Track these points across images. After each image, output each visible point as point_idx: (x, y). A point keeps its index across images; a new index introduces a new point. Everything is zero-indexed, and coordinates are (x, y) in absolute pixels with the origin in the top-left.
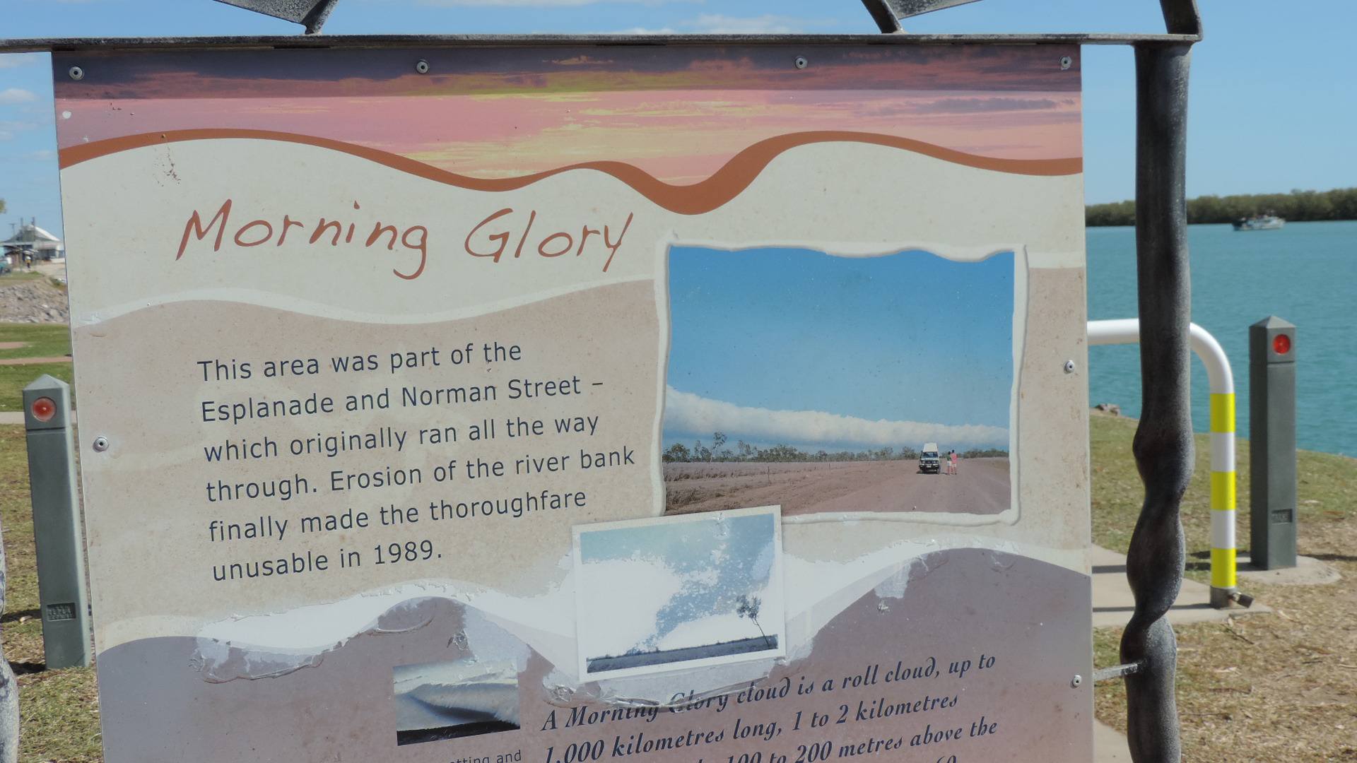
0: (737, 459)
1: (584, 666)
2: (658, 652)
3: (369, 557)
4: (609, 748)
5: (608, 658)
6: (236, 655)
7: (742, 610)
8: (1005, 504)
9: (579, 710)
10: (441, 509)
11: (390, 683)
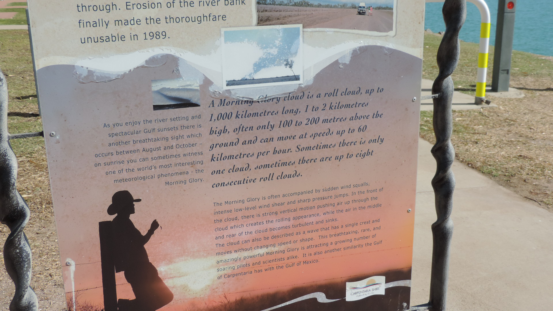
0: (286, 5)
1: (225, 83)
2: (253, 79)
3: (141, 37)
4: (234, 115)
5: (234, 81)
6: (91, 73)
7: (286, 65)
8: (391, 29)
9: (223, 100)
10: (169, 19)
11: (150, 86)
